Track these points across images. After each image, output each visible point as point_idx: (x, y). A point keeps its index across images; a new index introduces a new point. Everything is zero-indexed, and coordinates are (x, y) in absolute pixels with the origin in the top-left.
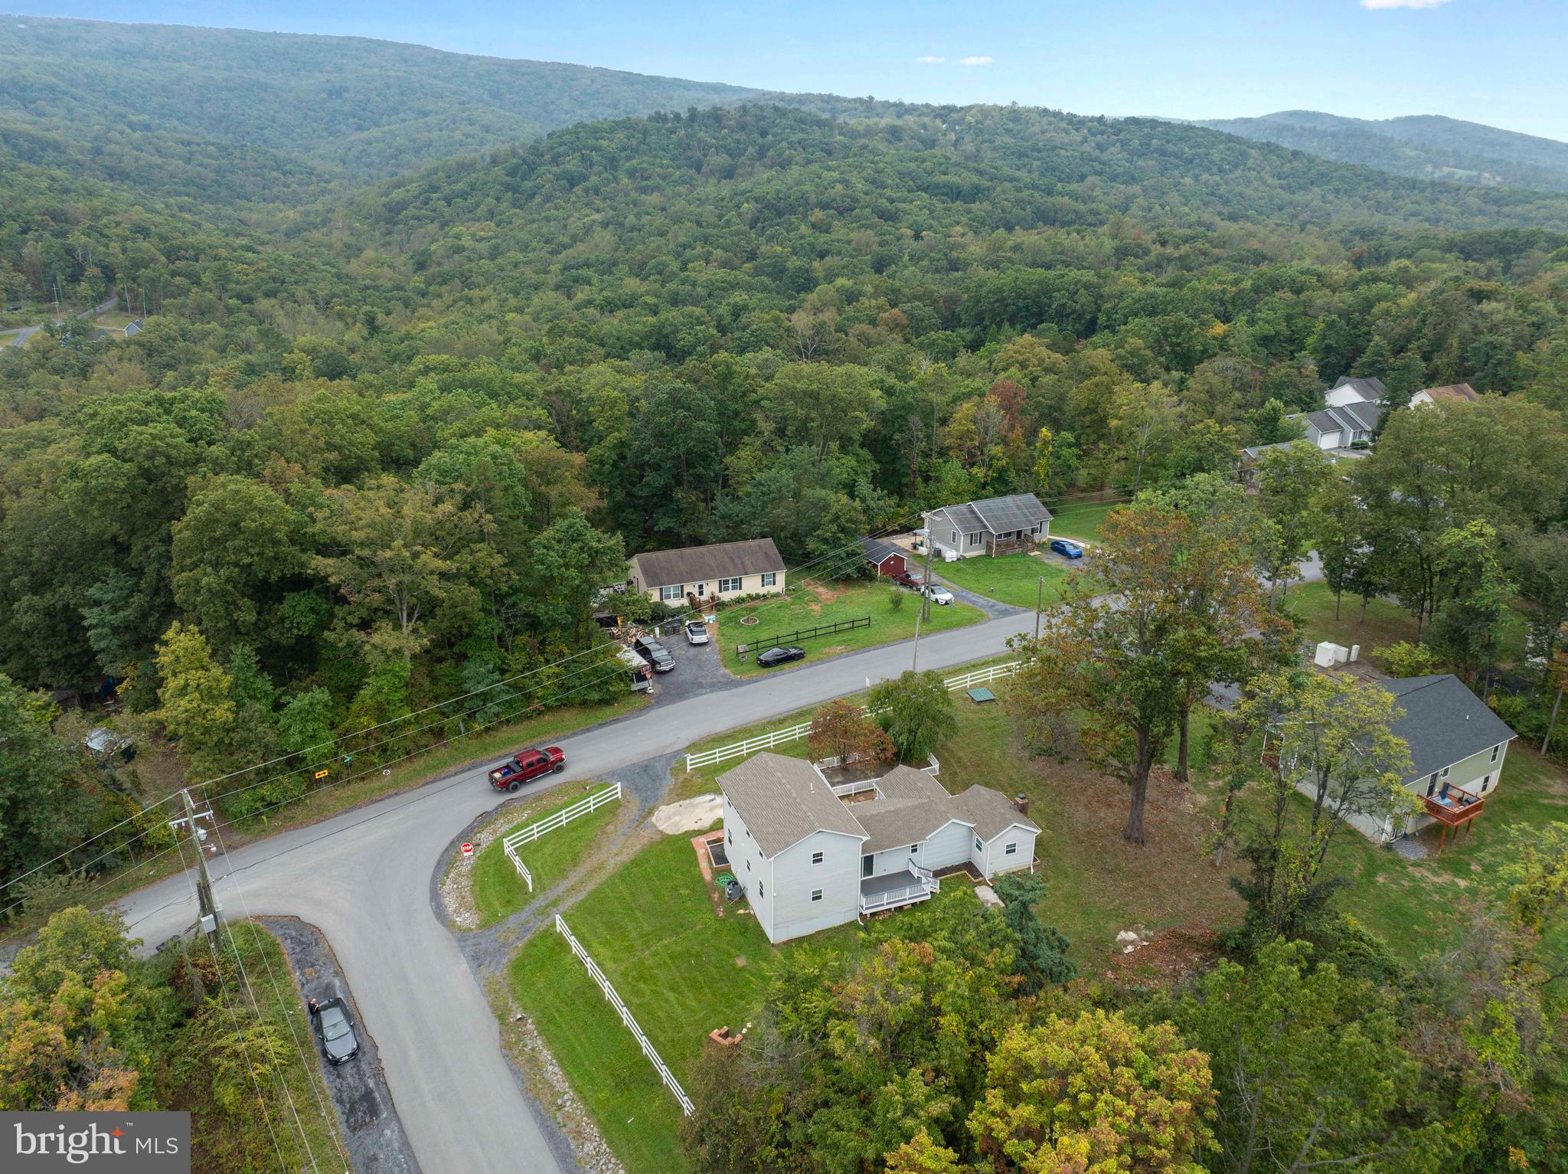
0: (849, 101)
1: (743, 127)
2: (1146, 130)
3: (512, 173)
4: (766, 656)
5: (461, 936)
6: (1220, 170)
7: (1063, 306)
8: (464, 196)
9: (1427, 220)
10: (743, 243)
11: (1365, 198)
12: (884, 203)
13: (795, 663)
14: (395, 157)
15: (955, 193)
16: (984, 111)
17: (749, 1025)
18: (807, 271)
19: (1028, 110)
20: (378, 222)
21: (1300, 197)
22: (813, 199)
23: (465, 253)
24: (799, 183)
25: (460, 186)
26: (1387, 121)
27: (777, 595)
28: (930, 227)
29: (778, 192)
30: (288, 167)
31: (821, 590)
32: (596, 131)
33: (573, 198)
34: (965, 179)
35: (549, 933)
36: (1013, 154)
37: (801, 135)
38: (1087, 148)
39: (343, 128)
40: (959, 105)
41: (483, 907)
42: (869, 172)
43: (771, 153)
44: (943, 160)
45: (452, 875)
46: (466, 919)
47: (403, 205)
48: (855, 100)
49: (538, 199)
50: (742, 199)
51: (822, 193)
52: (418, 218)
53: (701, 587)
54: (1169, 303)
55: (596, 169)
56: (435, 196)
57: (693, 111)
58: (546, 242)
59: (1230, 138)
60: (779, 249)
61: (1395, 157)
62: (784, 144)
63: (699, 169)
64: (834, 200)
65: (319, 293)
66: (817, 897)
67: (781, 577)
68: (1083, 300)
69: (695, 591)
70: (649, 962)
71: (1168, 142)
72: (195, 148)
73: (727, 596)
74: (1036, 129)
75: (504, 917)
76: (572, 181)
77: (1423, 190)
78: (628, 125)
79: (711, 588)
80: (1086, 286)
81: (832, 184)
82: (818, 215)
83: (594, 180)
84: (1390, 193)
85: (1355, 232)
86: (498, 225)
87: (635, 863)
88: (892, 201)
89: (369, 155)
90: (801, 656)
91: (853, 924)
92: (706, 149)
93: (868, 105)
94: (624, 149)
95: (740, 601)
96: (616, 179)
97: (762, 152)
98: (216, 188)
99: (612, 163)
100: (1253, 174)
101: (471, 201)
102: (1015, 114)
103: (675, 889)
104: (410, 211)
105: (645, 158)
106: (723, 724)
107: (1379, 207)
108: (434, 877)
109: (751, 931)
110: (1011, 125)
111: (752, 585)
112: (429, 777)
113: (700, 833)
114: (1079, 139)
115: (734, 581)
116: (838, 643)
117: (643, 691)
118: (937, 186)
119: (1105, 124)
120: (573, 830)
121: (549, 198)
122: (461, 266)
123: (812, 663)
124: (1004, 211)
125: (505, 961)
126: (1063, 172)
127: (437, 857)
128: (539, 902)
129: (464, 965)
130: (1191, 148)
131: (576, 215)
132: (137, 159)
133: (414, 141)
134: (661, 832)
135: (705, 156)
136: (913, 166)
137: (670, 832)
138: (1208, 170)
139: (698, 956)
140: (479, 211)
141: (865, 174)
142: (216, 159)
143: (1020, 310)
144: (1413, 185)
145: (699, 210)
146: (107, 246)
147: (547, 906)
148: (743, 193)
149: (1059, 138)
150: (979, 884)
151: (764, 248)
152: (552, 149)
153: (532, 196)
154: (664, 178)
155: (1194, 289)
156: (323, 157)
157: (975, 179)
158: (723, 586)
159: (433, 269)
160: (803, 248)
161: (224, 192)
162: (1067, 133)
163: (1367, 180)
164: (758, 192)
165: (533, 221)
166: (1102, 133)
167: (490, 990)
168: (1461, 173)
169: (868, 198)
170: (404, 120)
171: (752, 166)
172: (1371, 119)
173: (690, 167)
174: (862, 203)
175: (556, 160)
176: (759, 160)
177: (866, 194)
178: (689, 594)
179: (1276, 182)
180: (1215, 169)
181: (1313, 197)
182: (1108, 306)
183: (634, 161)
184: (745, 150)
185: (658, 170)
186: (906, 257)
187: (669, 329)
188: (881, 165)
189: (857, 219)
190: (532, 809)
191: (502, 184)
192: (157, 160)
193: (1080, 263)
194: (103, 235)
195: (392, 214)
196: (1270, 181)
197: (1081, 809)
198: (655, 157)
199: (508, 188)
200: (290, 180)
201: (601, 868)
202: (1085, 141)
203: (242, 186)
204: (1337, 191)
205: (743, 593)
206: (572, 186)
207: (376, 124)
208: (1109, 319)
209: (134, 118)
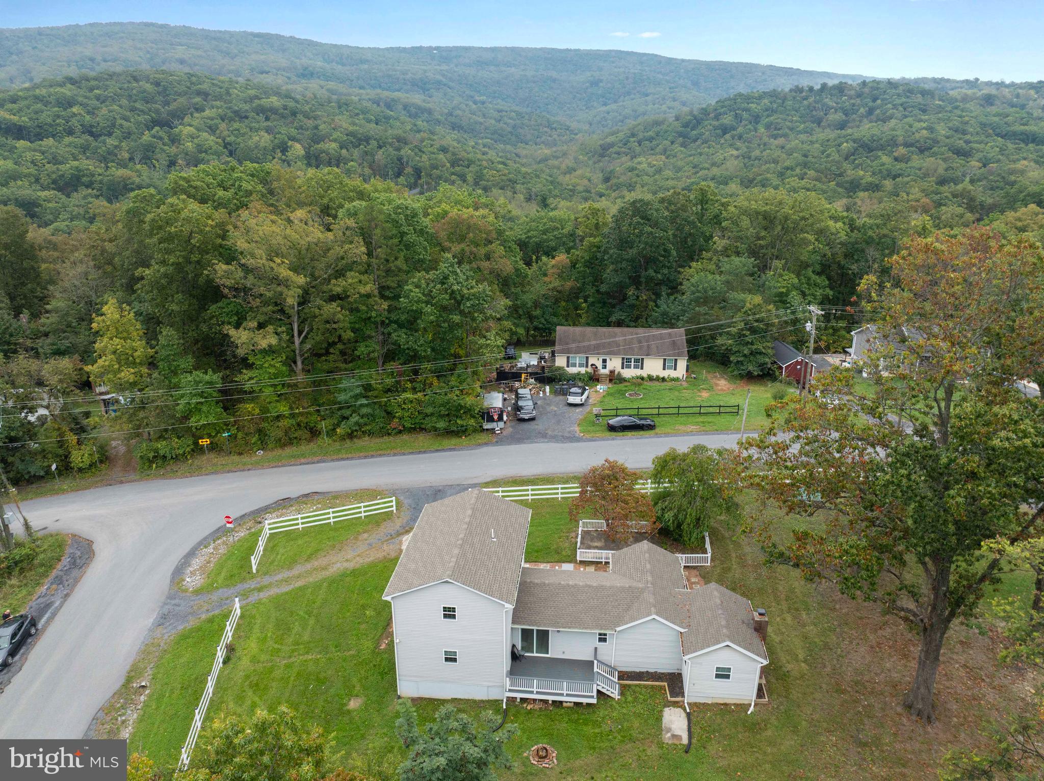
0: (957, 82)
1: (859, 95)
3: (686, 125)
4: (613, 421)
5: (175, 594)
8: (651, 139)
10: (834, 168)
12: (961, 143)
13: (642, 433)
14: (622, 121)
15: (1030, 139)
20: (593, 156)
22: (900, 140)
23: (636, 172)
24: (894, 130)
25: (650, 133)
27: (676, 380)
29: (873, 136)
30: (554, 126)
31: (723, 382)
32: (748, 98)
33: (722, 141)
37: (904, 100)
39: (595, 104)
41: (212, 575)
42: (955, 123)
43: (878, 111)
45: (219, 542)
46: (192, 581)
47: (612, 145)
48: (963, 82)
49: (699, 142)
50: (843, 140)
51: (909, 136)
52: (618, 153)
53: (604, 361)
55: (744, 122)
56: (632, 139)
57: (824, 86)
58: (694, 168)
62: (890, 106)
63: (819, 124)
64: (918, 141)
65: (533, 189)
66: (451, 658)
67: (682, 364)
69: (599, 364)
72: (504, 113)
73: (628, 373)
75: (216, 588)
76: (725, 130)
78: (773, 94)
79: (615, 364)
81: (920, 130)
82: (902, 150)
83: (740, 130)
86: (667, 158)
87: (354, 573)
88: (967, 142)
89: (606, 120)
90: (651, 427)
92: (827, 110)
93: (973, 84)
94: (767, 110)
96: (756, 130)
97: (871, 111)
98: (509, 136)
99: (756, 119)
101: (654, 143)
103: (364, 607)
104: (616, 149)
105: (781, 116)
111: (653, 367)
112: (282, 462)
115: (636, 361)
116: (697, 423)
117: (492, 431)
118: (1013, 133)
120: (336, 529)
121: (705, 142)
122: (631, 179)
123: (657, 435)
125: (181, 627)
128: (252, 584)
129: (150, 621)
131: (721, 152)
132: (470, 119)
133: (635, 111)
135: (826, 115)
136: (996, 119)
139: (321, 682)
140: (657, 150)
141: (950, 125)
142: (514, 120)
145: (808, 148)
146: (421, 157)
147: (254, 590)
148: (845, 136)
150: (676, 704)
151: (849, 172)
152: (716, 110)
153: (695, 141)
154: (791, 129)
156: (579, 121)
158: (626, 364)
159: (614, 181)
161: (513, 138)
164: (856, 136)
165: (690, 156)
167: (147, 649)
169: (947, 140)
170: (633, 99)
171: (860, 121)
173: (813, 122)
174: (941, 144)
175: (717, 118)
176: (867, 117)
177: (948, 137)
178: (592, 365)
183: (772, 118)
184: (858, 110)
185: (788, 123)
188: (967, 119)
189: (933, 154)
190: (324, 505)
191: (677, 132)
192: (481, 120)
194: (420, 151)
195: (604, 151)
197: (863, 649)
198: (788, 115)
199: (681, 135)
200: (554, 132)
201: (325, 568)
203: (525, 136)
205: (644, 373)
206: (724, 134)
207: (615, 102)
209: (477, 98)
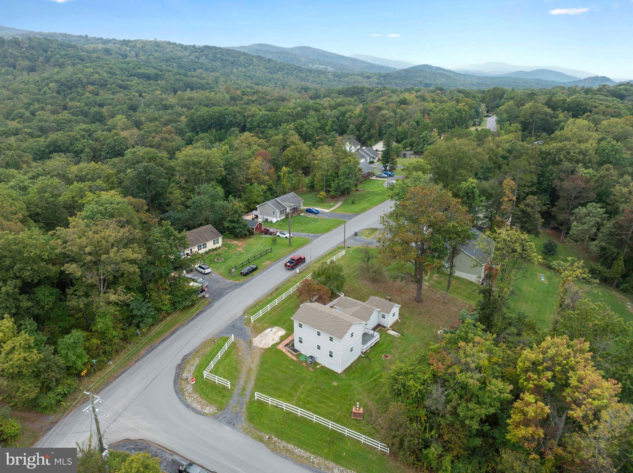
0: (77, 37)
1: (32, 48)
2: (214, 51)
4: (245, 270)
5: (215, 417)
6: (245, 66)
7: (231, 121)
9: (318, 83)
10: (58, 101)
11: (297, 76)
12: (119, 82)
13: (257, 271)
15: (148, 77)
16: (145, 43)
17: (358, 403)
18: (100, 113)
19: (162, 42)
21: (275, 76)
22: (85, 81)
24: (75, 74)
26: (292, 48)
27: (219, 248)
28: (145, 92)
29: (66, 78)
31: (235, 242)
34: (151, 71)
35: (252, 401)
36: (163, 60)
37: (64, 52)
38: (192, 58)
40: (131, 40)
41: (213, 402)
42: (106, 68)
43: (52, 60)
44: (137, 63)
45: (186, 395)
46: (208, 410)
50: (48, 81)
51: (88, 78)
53: (191, 250)
54: (274, 117)
59: (244, 54)
60: (78, 104)
61: (299, 61)
62: (58, 56)
63: (15, 67)
64: (95, 81)
66: (352, 350)
67: (220, 240)
68: (240, 118)
69: (189, 252)
70: (303, 397)
71: (223, 55)
73: (201, 252)
74: (168, 50)
75: (227, 403)
77: (314, 73)
79: (195, 249)
80: (239, 113)
81: (91, 74)
82: (90, 88)
84: (304, 74)
85: (302, 89)
88: (122, 81)
90: (256, 269)
91: (360, 357)
92: (15, 57)
95: (207, 253)
97: (47, 60)
100: (257, 68)
102: (157, 44)
103: (288, 367)
106: (250, 301)
107: (302, 79)
108: (180, 399)
109: (327, 372)
110: (157, 48)
111: (210, 245)
112: (135, 359)
113: (278, 344)
114: (188, 54)
115: (203, 245)
116: (266, 260)
117: (204, 297)
118: (139, 74)
119: (196, 48)
120: (225, 359)
123: (263, 270)
124: (171, 84)
125: (243, 419)
126: (186, 67)
127: (173, 390)
128: (236, 391)
129: (227, 428)
130: (232, 58)
134: (262, 348)
136: (125, 66)
137: (266, 347)
138: (241, 66)
139: (318, 387)
143: (212, 124)
144: (311, 71)
145: (26, 87)
147: (242, 392)
148: (47, 79)
149: (180, 54)
150: (387, 330)
151: (70, 104)
155: (281, 112)
157: (155, 71)
158: (199, 248)
160: (90, 103)
162: (182, 51)
163: (295, 69)
164: (54, 78)
166: (196, 52)
167: (247, 432)
168: (321, 67)
169: (111, 80)
171: (45, 66)
172: (286, 47)
173: (9, 66)
174: (109, 82)
176: (47, 63)
177: (110, 78)
178: (187, 254)
179: (266, 71)
180: (243, 66)
181: (279, 75)
182: (249, 120)
184: (38, 59)
186: (142, 105)
187: (60, 143)
188: (111, 66)
189: (110, 89)
190: (198, 357)
193: (217, 104)
196: (263, 70)
201: (251, 369)
202: (190, 55)
204: (287, 74)
205: (207, 249)
208: (251, 125)
